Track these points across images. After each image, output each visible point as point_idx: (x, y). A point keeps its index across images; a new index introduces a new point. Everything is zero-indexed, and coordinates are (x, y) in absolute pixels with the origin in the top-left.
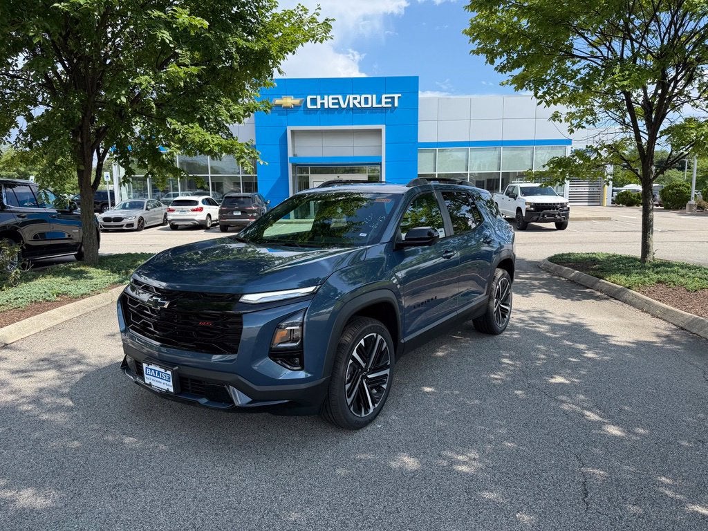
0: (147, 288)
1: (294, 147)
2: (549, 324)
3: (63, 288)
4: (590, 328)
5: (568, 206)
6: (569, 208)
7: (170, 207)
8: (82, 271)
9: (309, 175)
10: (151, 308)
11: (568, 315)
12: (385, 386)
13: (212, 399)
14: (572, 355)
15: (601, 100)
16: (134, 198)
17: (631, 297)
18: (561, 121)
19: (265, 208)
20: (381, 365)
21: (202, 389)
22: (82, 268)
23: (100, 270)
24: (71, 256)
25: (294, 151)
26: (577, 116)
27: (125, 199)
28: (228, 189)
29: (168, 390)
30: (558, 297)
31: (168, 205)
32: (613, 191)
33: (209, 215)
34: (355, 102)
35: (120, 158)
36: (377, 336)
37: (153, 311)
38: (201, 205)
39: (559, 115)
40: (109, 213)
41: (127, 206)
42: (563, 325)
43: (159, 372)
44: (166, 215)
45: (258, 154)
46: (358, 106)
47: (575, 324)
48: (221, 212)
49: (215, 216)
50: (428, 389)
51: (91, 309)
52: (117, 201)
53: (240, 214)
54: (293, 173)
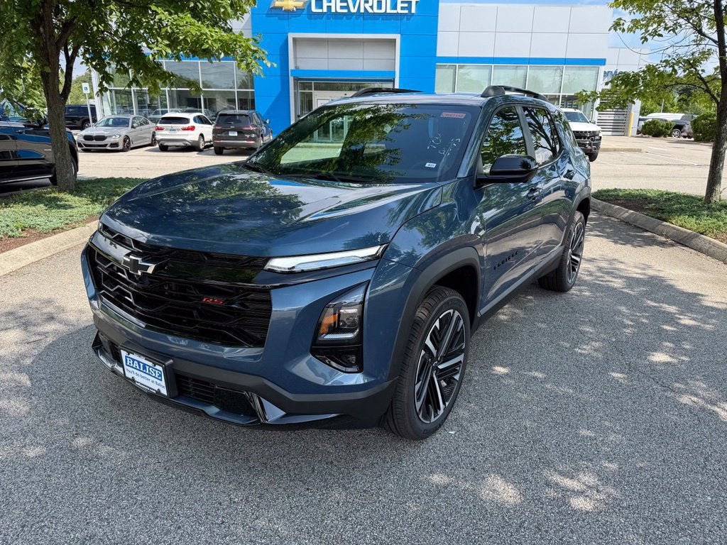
0: (120, 240)
1: (295, 58)
2: (621, 277)
3: (31, 221)
4: (672, 283)
5: (600, 135)
6: (601, 137)
7: (159, 125)
8: (54, 198)
9: (313, 91)
10: (127, 271)
11: (643, 266)
12: (457, 377)
13: (225, 408)
14: (666, 323)
15: (672, 5)
16: (118, 114)
17: (708, 245)
18: (624, 30)
19: (264, 129)
20: (454, 349)
21: (208, 393)
22: (56, 195)
23: (77, 198)
24: (45, 179)
25: (296, 62)
26: (643, 25)
27: (108, 113)
28: (222, 106)
29: (158, 392)
30: (616, 242)
31: (156, 123)
32: (640, 120)
33: (202, 135)
34: (367, 6)
35: (93, 59)
36: (454, 312)
37: (130, 276)
38: (192, 123)
39: (622, 22)
40: (91, 130)
41: (110, 123)
42: (638, 279)
43: (144, 365)
44: (154, 135)
45: (264, 53)
46: (370, 11)
47: (652, 277)
48: (215, 131)
49: (209, 137)
50: (500, 370)
51: (65, 247)
52: (99, 117)
53: (236, 134)
54: (295, 89)
